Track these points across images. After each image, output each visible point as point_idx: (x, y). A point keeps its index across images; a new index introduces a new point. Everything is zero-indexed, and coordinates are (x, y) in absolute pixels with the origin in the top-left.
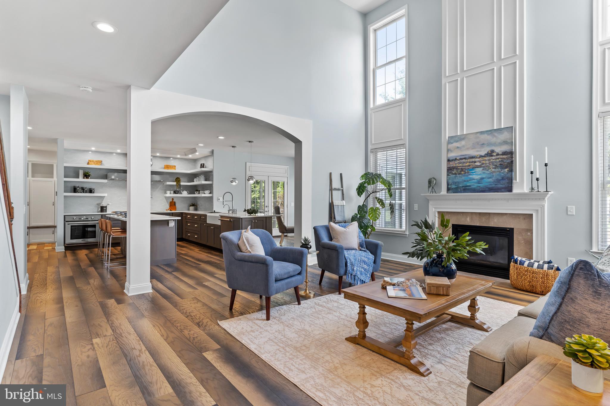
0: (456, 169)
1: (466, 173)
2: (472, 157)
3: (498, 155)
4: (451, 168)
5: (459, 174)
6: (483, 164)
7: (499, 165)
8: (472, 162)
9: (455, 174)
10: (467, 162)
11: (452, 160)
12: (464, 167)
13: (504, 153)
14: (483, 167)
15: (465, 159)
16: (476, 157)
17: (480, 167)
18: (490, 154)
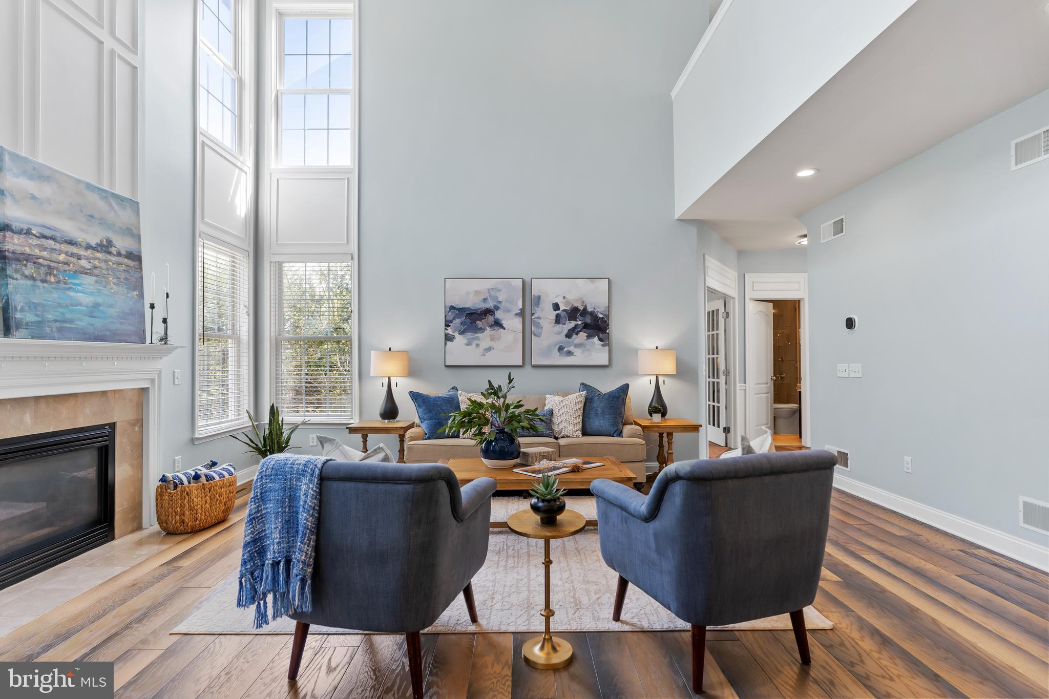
0: (34, 263)
1: (59, 282)
2: (71, 243)
3: (119, 254)
4: (17, 255)
5: (43, 281)
7: (124, 279)
8: (72, 255)
9: (32, 278)
10: (60, 252)
11: (20, 232)
12: (55, 265)
13: (129, 255)
14: (97, 276)
15: (54, 239)
16: (80, 245)
17: (91, 274)
18: (105, 247)
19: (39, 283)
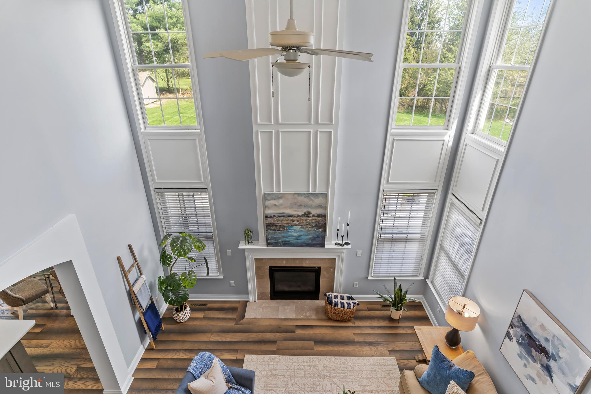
0: (275, 225)
1: (284, 230)
2: (291, 216)
3: (314, 216)
4: (269, 224)
5: (278, 230)
6: (301, 223)
7: (315, 225)
8: (291, 221)
9: (274, 230)
10: (285, 220)
11: (271, 217)
12: (283, 225)
13: (319, 216)
15: (283, 216)
16: (294, 216)
18: (307, 215)
19: (277, 231)
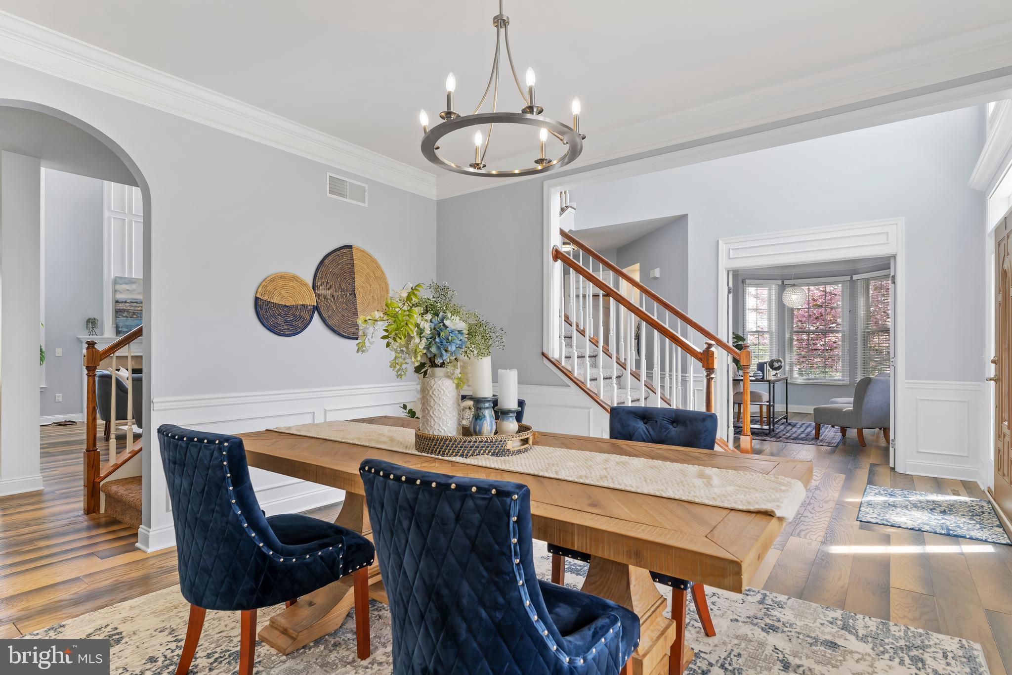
0: (127, 312)
1: (138, 317)
4: (119, 310)
5: (131, 317)
9: (127, 317)
11: (122, 302)
15: (136, 302)
19: (129, 318)
